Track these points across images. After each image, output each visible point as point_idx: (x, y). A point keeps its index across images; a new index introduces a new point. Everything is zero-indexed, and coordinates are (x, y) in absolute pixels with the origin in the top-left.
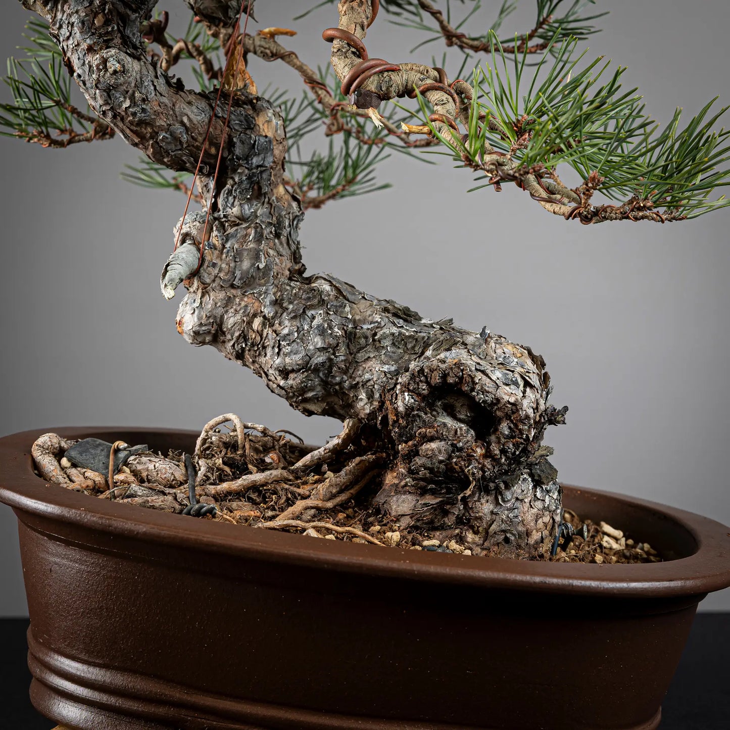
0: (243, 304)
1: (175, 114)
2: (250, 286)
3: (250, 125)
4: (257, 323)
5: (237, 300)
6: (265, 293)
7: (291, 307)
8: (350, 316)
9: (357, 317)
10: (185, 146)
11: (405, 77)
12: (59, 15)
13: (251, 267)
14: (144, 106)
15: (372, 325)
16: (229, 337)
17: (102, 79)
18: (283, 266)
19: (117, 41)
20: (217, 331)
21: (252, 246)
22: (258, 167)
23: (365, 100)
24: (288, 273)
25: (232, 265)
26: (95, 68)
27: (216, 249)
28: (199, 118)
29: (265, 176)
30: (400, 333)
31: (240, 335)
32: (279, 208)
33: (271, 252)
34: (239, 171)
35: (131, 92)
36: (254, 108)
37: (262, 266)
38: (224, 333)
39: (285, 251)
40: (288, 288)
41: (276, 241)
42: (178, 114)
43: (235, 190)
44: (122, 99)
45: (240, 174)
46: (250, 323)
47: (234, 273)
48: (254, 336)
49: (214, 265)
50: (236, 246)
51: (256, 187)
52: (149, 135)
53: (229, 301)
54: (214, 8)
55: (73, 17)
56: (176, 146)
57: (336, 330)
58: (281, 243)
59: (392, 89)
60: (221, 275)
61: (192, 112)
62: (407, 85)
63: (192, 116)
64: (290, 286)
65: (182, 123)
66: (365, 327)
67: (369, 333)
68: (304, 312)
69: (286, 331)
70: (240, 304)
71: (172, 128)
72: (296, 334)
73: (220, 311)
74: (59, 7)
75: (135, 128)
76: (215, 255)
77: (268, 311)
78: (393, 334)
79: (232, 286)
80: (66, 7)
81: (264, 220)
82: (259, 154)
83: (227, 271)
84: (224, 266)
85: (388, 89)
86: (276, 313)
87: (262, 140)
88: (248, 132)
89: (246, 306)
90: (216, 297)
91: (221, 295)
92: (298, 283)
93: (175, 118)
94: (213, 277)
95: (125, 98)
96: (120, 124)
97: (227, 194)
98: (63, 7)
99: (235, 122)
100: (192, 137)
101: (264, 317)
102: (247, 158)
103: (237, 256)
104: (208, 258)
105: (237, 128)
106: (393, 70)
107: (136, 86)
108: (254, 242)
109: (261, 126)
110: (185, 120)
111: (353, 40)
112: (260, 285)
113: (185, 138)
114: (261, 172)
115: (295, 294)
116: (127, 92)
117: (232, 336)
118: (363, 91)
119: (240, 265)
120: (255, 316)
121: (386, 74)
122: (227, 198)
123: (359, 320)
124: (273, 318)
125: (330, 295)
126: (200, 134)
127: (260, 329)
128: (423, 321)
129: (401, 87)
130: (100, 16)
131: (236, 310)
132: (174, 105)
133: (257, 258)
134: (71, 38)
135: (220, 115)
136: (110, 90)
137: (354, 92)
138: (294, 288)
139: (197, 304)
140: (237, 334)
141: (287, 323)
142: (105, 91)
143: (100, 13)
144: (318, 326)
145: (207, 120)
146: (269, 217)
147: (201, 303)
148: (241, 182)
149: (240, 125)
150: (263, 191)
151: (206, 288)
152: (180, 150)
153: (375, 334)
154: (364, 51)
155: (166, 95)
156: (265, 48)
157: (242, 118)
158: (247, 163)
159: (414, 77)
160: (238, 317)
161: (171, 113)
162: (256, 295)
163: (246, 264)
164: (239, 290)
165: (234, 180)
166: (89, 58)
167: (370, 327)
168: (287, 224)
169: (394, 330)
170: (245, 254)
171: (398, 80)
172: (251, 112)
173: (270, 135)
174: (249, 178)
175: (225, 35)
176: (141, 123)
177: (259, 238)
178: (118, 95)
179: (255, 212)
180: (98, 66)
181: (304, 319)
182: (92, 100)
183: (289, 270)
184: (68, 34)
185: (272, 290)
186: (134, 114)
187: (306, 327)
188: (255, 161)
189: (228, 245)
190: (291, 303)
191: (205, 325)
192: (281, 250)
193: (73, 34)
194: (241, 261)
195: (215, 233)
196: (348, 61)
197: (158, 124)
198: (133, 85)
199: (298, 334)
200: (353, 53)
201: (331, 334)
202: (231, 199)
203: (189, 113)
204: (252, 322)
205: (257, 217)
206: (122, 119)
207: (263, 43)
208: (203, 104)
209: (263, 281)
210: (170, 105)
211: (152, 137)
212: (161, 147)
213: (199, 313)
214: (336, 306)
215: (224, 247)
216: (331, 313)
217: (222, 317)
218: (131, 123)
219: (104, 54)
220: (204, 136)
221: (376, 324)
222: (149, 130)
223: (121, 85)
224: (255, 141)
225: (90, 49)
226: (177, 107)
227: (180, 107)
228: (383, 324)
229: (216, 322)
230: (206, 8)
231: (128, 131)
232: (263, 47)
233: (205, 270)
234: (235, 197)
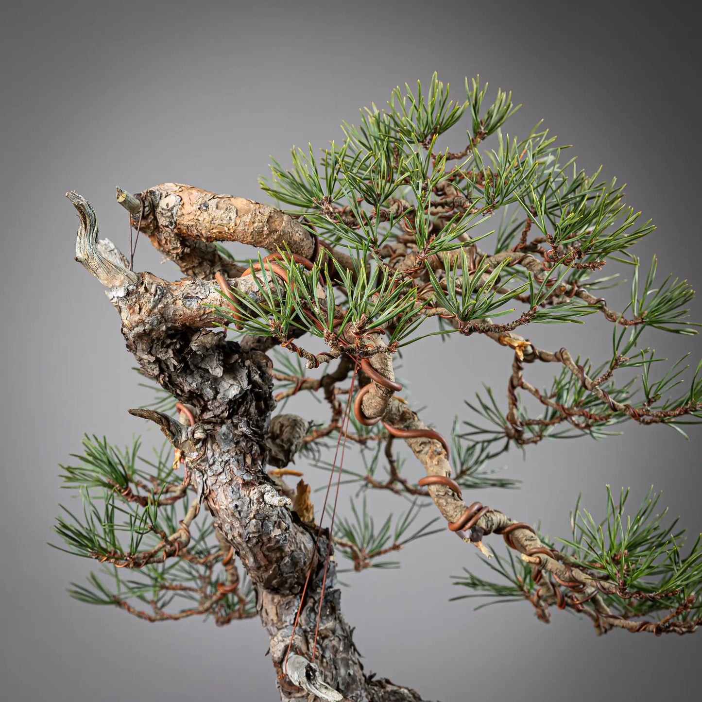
1: (296, 541)
2: (349, 690)
3: (331, 552)
6: (361, 696)
10: (298, 569)
12: (209, 453)
13: (346, 673)
14: (286, 535)
17: (261, 511)
18: (359, 673)
21: (343, 655)
22: (328, 588)
24: (363, 679)
25: (334, 672)
26: (255, 501)
27: (317, 658)
28: (309, 546)
29: (336, 596)
35: (278, 522)
37: (352, 673)
42: (298, 541)
44: (272, 528)
45: (319, 594)
51: (329, 605)
52: (275, 559)
55: (224, 456)
56: (291, 569)
59: (492, 527)
61: (306, 540)
62: (500, 524)
63: (306, 544)
65: (300, 549)
71: (294, 554)
74: (209, 446)
75: (268, 553)
80: (215, 447)
82: (329, 577)
87: (332, 565)
93: (296, 545)
95: (274, 527)
96: (256, 550)
98: (212, 447)
105: (323, 554)
107: (279, 517)
108: (344, 652)
110: (302, 547)
112: (355, 690)
114: (334, 593)
115: (382, 696)
116: (276, 522)
118: (477, 527)
119: (339, 672)
121: (487, 515)
122: (310, 614)
126: (309, 560)
129: (496, 525)
130: (248, 456)
132: (296, 534)
133: (348, 666)
134: (223, 474)
136: (265, 520)
137: (470, 528)
138: (377, 691)
143: (248, 454)
145: (312, 548)
149: (325, 552)
150: (336, 608)
155: (292, 526)
157: (325, 546)
158: (323, 585)
159: (504, 519)
161: (294, 540)
162: (354, 698)
163: (342, 672)
165: (314, 599)
166: (243, 492)
170: (340, 662)
172: (327, 541)
174: (325, 597)
177: (347, 648)
178: (269, 525)
180: (258, 499)
182: (240, 528)
183: (364, 676)
184: (221, 470)
188: (327, 583)
189: (327, 655)
193: (225, 470)
194: (340, 669)
195: (313, 645)
197: (286, 550)
198: (277, 516)
202: (313, 615)
203: (305, 542)
206: (262, 545)
208: (308, 534)
209: (354, 686)
210: (294, 534)
211: (277, 562)
212: (280, 570)
215: (323, 656)
218: (269, 549)
219: (262, 488)
220: (311, 561)
223: (273, 516)
225: (246, 484)
234: (316, 614)
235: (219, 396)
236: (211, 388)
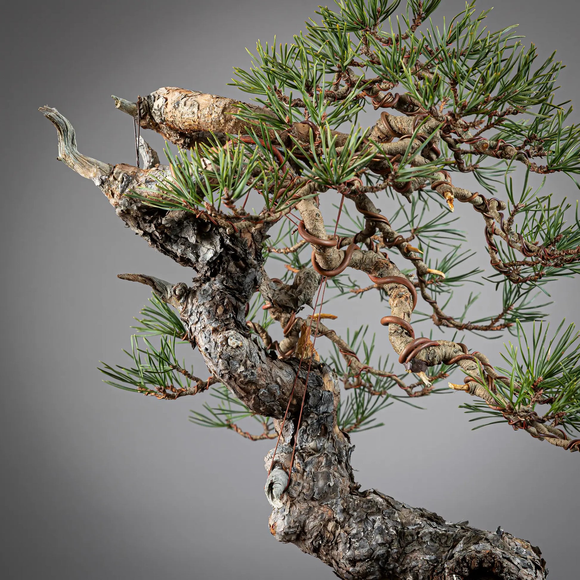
0: (320, 512)
1: (271, 375)
2: (325, 498)
3: (320, 384)
4: (331, 526)
5: (316, 509)
6: (336, 504)
7: (355, 514)
8: (399, 520)
9: (404, 521)
10: (277, 398)
11: (444, 350)
12: (189, 307)
13: (325, 485)
14: (253, 371)
15: (416, 527)
16: (309, 536)
17: (224, 352)
18: (345, 484)
19: (232, 325)
20: (300, 532)
21: (324, 470)
22: (323, 413)
23: (418, 366)
24: (349, 489)
25: (312, 484)
26: (219, 344)
27: (298, 472)
28: (288, 379)
29: (329, 419)
30: (436, 532)
31: (317, 535)
32: (339, 442)
33: (336, 474)
34: (311, 416)
35: (244, 361)
36: (321, 371)
37: (332, 484)
38: (305, 533)
39: (345, 474)
40: (351, 500)
41: (339, 466)
42: (273, 375)
43: (309, 430)
44: (238, 366)
45: (312, 418)
46: (325, 526)
47: (313, 490)
48: (328, 536)
49: (299, 484)
50: (313, 470)
51: (323, 427)
52: (252, 391)
53: (310, 510)
54: (287, 301)
55: (200, 308)
56: (270, 398)
57: (391, 530)
58: (342, 468)
59: (436, 359)
60: (305, 491)
61: (283, 374)
62: (445, 356)
63: (283, 378)
64: (352, 498)
65: (276, 382)
66: (410, 528)
67: (414, 532)
68: (367, 517)
69: (354, 532)
70: (318, 512)
71: (270, 386)
72: (362, 534)
73: (303, 517)
74: (190, 301)
75: (243, 386)
76: (298, 477)
77: (340, 517)
78: (431, 533)
79: (313, 499)
80: (194, 301)
81: (330, 451)
82: (324, 404)
83: (308, 488)
84: (305, 484)
85: (433, 359)
86: (345, 518)
87: (327, 394)
88: (318, 388)
89: (322, 514)
90: (301, 507)
91: (305, 505)
92: (358, 497)
93: (271, 379)
94: (298, 493)
95: (240, 365)
96: (233, 383)
97: (303, 433)
98: (192, 301)
99: (310, 381)
100: (283, 392)
101: (336, 521)
102: (316, 407)
103: (315, 477)
104: (294, 479)
105: (311, 385)
106: (435, 346)
107: (247, 356)
108: (326, 467)
109: (325, 383)
110: (279, 380)
111: (405, 325)
112: (332, 498)
113: (278, 393)
114: (327, 417)
115: (357, 504)
116: (241, 361)
117: (311, 536)
118: (416, 360)
119: (317, 483)
120: (329, 520)
121: (431, 348)
122: (303, 435)
123: (405, 523)
124: (343, 522)
125: (383, 505)
126: (288, 390)
127: (333, 530)
128: (446, 523)
129: (441, 357)
130: (220, 307)
131: (315, 517)
132: (271, 370)
133: (328, 479)
134: (199, 323)
135: (301, 376)
136: (230, 359)
137: (410, 361)
138: (355, 500)
139: (286, 513)
140: (315, 534)
141: (354, 525)
142: (226, 360)
143: (220, 305)
144: (379, 528)
145: (292, 380)
146: (332, 449)
147: (290, 512)
148: (312, 424)
149: (313, 383)
150: (329, 430)
151: (293, 501)
152: (273, 401)
153: (418, 533)
154: (413, 331)
155: (266, 363)
156: (315, 328)
157: (314, 379)
158: (317, 410)
159: (450, 351)
160: (317, 521)
161: (269, 375)
162: (329, 505)
163: (321, 483)
164: (317, 502)
165: (307, 422)
166: (213, 337)
167: (414, 527)
168: (344, 454)
169: (431, 530)
170: (320, 475)
171: (439, 352)
172: (319, 374)
173: (331, 390)
174: (318, 421)
175: (286, 318)
176: (251, 382)
177: (329, 464)
178: (235, 363)
179: (324, 445)
180: (221, 343)
181: (368, 522)
182: (214, 367)
183: (349, 487)
184: (197, 320)
185: (340, 502)
186: (246, 376)
187: (369, 528)
188: (322, 409)
189: (307, 469)
190: (355, 511)
191: (293, 528)
192: (342, 472)
193: (200, 319)
194: (318, 481)
195: (297, 461)
196: (404, 339)
197: (260, 383)
198: (245, 356)
199: (364, 534)
200: (406, 333)
201: (388, 533)
202: (305, 436)
203: (281, 376)
204: (327, 525)
205: (324, 449)
206: (235, 380)
207: (313, 324)
208: (289, 369)
209: (333, 495)
210: (268, 370)
211: (254, 393)
212: (260, 399)
213: (288, 519)
214: (389, 513)
215: (304, 471)
216: (386, 518)
217: (305, 521)
218: (242, 382)
219: (226, 333)
220: (291, 391)
221: (419, 526)
222: (254, 387)
223: (238, 355)
224: (322, 395)
225: (215, 330)
226: (273, 371)
227: (275, 371)
228: (423, 526)
229: (300, 525)
230: (281, 300)
231: (238, 388)
232: (313, 327)
233: (292, 488)
234: (308, 435)
235: (200, 259)
236: (193, 253)
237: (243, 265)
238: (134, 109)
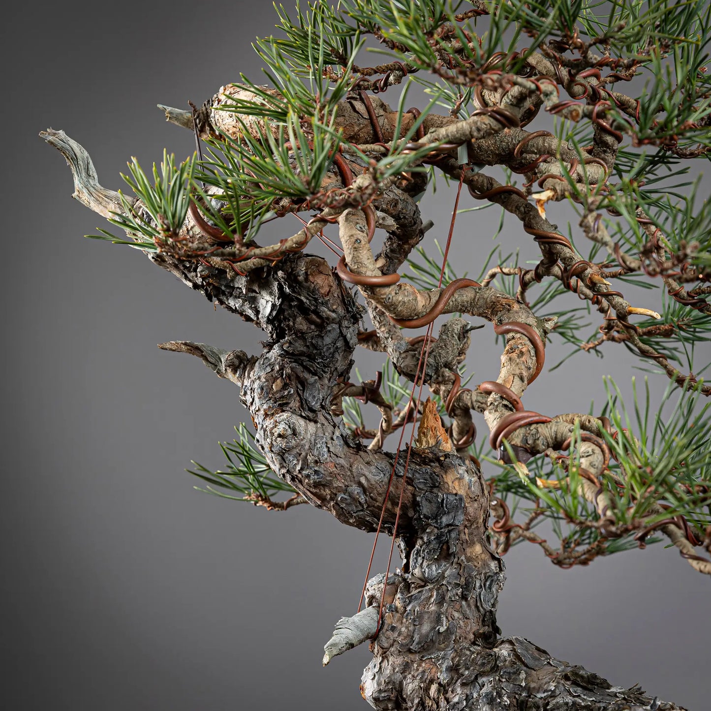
0: (421, 669)
1: (352, 474)
2: (428, 650)
3: (435, 484)
4: (433, 690)
5: (415, 665)
6: (443, 658)
7: (467, 672)
8: (523, 684)
9: (532, 685)
10: (365, 507)
11: (554, 429)
12: (246, 383)
13: (431, 630)
14: (316, 468)
15: (546, 694)
16: (409, 704)
17: (274, 443)
18: (468, 629)
19: (294, 404)
20: (397, 697)
21: (433, 608)
22: (448, 525)
24: (472, 636)
25: (411, 628)
26: (269, 432)
27: (397, 612)
28: (377, 478)
29: (453, 535)
30: (574, 703)
31: (419, 703)
32: (470, 568)
33: (456, 615)
34: (428, 531)
35: (304, 454)
36: (441, 464)
37: (442, 629)
38: (404, 700)
39: (471, 613)
40: (468, 653)
41: (464, 603)
42: (355, 474)
43: (424, 551)
44: (295, 462)
45: (429, 534)
46: (427, 689)
47: (413, 637)
48: (430, 704)
49: (393, 629)
50: (417, 609)
51: (445, 547)
52: (328, 496)
53: (406, 667)
55: (255, 383)
56: (356, 507)
57: (505, 698)
58: (469, 606)
59: (540, 442)
60: (400, 639)
61: (370, 472)
62: (556, 438)
63: (370, 476)
64: (470, 651)
65: (360, 484)
66: (539, 695)
67: (541, 703)
68: (476, 678)
69: (456, 700)
70: (417, 670)
71: (349, 489)
72: (465, 703)
73: (399, 676)
74: (247, 374)
75: (314, 490)
76: (396, 619)
77: (443, 677)
78: (567, 704)
79: (410, 651)
80: (252, 373)
81: (450, 581)
82: (449, 513)
83: (405, 635)
84: (403, 629)
85: (535, 441)
86: (452, 678)
87: (451, 498)
88: (435, 490)
89: (424, 672)
90: (396, 660)
91: (399, 660)
92: (479, 648)
93: (352, 479)
94: (391, 641)
95: (298, 460)
96: (300, 486)
97: (417, 554)
98: (249, 374)
99: (419, 480)
100: (371, 497)
101: (440, 684)
102: (436, 517)
103: (418, 619)
104: (388, 621)
105: (421, 486)
106: (543, 422)
107: (310, 448)
108: (436, 604)
109: (450, 484)
110: (363, 480)
111: (505, 393)
112: (439, 650)
113: (362, 498)
114: (449, 532)
115: (473, 659)
116: (300, 455)
117: (412, 704)
119: (420, 628)
120: (432, 682)
121: (534, 426)
122: (416, 559)
123: (534, 688)
124: (449, 684)
125: (506, 661)
126: (379, 494)
127: (436, 696)
128: (613, 690)
129: (550, 440)
130: (279, 381)
131: (413, 676)
132: (351, 466)
133: (438, 621)
134: (254, 404)
135: (402, 474)
136: (284, 454)
137: (500, 446)
138: (473, 653)
139: (377, 670)
140: (416, 701)
141: (459, 690)
142: (279, 454)
143: (278, 378)
144: (487, 695)
145: (386, 480)
146: (456, 578)
147: (380, 668)
148: (429, 542)
149: (425, 484)
150: (451, 551)
151: (385, 653)
152: (362, 510)
153: (548, 704)
155: (343, 456)
156: (482, 403)
157: (427, 477)
158: (436, 522)
160: (416, 683)
161: (349, 473)
162: (433, 660)
163: (426, 628)
164: (417, 655)
165: (423, 540)
166: (267, 423)
167: (543, 695)
168: (478, 585)
169: (569, 700)
170: (426, 617)
171: (546, 432)
172: (437, 470)
173: (462, 492)
174: (438, 537)
176: (317, 485)
177: (441, 602)
178: (291, 459)
179: (443, 573)
180: (271, 430)
181: (474, 687)
182: (271, 464)
183: (474, 634)
184: (251, 400)
185: (451, 654)
186: (308, 476)
187: (475, 695)
188: (445, 520)
189: (408, 608)
190: (467, 669)
191: (385, 691)
192: (468, 612)
193: (255, 400)
194: (421, 624)
195: (399, 595)
196: (497, 414)
197: (335, 485)
198: (307, 447)
199: (467, 703)
200: (506, 406)
201: (500, 703)
202: (420, 560)
203: (367, 473)
204: (430, 689)
205: (444, 578)
206: (301, 482)
207: (480, 399)
208: (384, 464)
209: (442, 646)
210: (347, 465)
211: (332, 499)
212: (342, 508)
213: (379, 679)
214: (509, 673)
215: (405, 609)
216: (504, 680)
217: (401, 683)
218: (308, 484)
219: (277, 417)
220: (384, 495)
221: (550, 693)
222: (328, 491)
223: (293, 448)
224: (443, 500)
225: (267, 414)
226: (354, 467)
227: (357, 468)
228: (558, 692)
229: (395, 688)
230: (407, 366)
231: (309, 494)
232: (479, 402)
233: (383, 634)
234: (423, 558)
235: (260, 316)
236: (251, 308)
237: (318, 320)
238: (189, 120)
